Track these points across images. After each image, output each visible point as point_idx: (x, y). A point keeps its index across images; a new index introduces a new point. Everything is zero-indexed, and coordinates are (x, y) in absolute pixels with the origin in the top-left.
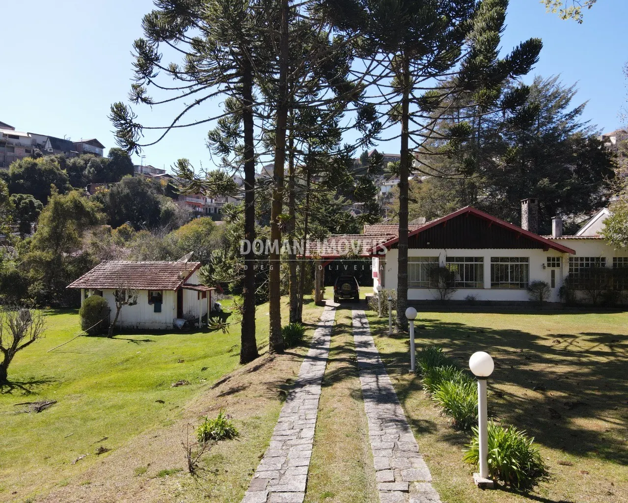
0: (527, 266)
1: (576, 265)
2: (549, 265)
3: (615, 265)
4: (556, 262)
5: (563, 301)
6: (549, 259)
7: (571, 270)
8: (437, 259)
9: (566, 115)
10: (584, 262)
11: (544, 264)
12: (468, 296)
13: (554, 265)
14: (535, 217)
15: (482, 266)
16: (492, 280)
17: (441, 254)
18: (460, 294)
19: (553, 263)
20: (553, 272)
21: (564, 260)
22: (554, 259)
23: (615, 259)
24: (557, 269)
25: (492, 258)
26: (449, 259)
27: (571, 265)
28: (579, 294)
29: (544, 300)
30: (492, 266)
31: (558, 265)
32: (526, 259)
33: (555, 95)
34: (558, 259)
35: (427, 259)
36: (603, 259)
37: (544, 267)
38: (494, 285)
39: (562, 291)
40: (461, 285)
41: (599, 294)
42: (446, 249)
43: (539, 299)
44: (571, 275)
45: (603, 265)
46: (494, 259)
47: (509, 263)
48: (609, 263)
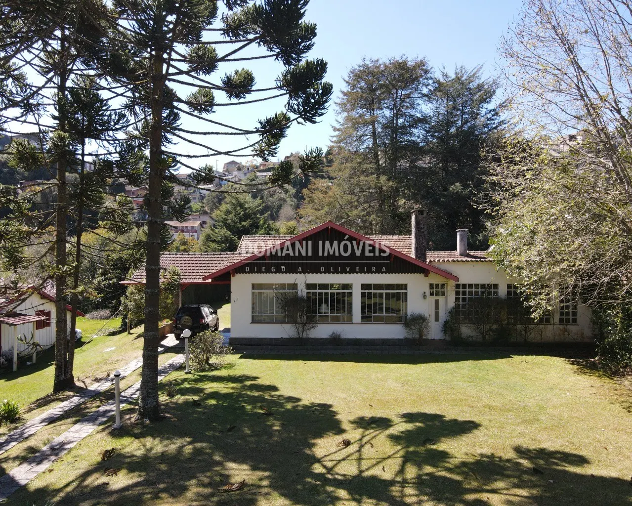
0: (406, 294)
1: (464, 293)
2: (432, 294)
3: (509, 293)
4: (440, 290)
5: (448, 338)
6: (431, 286)
7: (457, 299)
8: (294, 286)
9: (491, 111)
10: (474, 290)
11: (425, 293)
12: (333, 333)
13: (437, 294)
14: (423, 232)
15: (350, 294)
16: (363, 312)
17: (301, 280)
18: (322, 331)
19: (436, 290)
20: (437, 302)
21: (449, 287)
22: (437, 285)
23: (509, 286)
24: (441, 299)
25: (363, 285)
26: (309, 286)
27: (457, 293)
28: (466, 330)
29: (424, 337)
30: (363, 295)
31: (443, 294)
32: (405, 286)
33: (480, 87)
34: (443, 286)
35: (282, 286)
36: (496, 286)
37: (425, 297)
38: (366, 319)
39: (447, 327)
40: (325, 320)
41: (490, 329)
42: (307, 274)
43: (417, 336)
44: (457, 306)
45: (496, 293)
46: (364, 286)
47: (384, 291)
48: (503, 291)
